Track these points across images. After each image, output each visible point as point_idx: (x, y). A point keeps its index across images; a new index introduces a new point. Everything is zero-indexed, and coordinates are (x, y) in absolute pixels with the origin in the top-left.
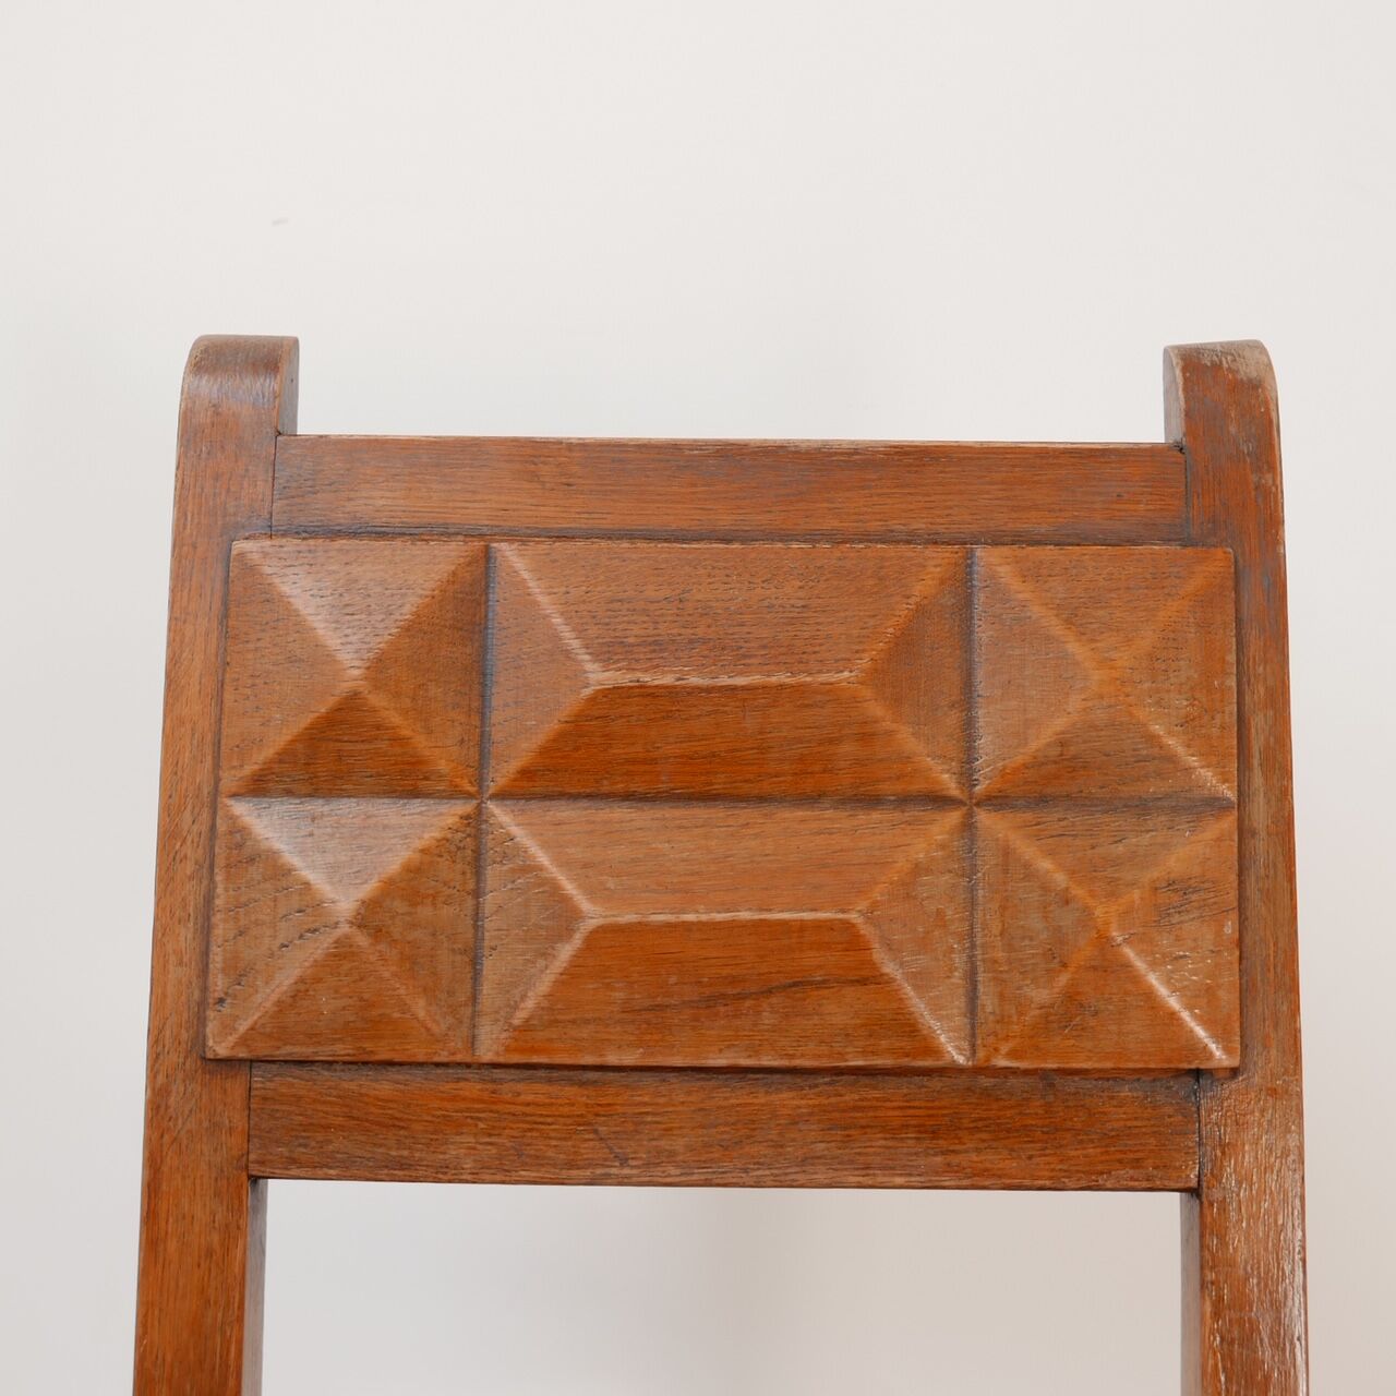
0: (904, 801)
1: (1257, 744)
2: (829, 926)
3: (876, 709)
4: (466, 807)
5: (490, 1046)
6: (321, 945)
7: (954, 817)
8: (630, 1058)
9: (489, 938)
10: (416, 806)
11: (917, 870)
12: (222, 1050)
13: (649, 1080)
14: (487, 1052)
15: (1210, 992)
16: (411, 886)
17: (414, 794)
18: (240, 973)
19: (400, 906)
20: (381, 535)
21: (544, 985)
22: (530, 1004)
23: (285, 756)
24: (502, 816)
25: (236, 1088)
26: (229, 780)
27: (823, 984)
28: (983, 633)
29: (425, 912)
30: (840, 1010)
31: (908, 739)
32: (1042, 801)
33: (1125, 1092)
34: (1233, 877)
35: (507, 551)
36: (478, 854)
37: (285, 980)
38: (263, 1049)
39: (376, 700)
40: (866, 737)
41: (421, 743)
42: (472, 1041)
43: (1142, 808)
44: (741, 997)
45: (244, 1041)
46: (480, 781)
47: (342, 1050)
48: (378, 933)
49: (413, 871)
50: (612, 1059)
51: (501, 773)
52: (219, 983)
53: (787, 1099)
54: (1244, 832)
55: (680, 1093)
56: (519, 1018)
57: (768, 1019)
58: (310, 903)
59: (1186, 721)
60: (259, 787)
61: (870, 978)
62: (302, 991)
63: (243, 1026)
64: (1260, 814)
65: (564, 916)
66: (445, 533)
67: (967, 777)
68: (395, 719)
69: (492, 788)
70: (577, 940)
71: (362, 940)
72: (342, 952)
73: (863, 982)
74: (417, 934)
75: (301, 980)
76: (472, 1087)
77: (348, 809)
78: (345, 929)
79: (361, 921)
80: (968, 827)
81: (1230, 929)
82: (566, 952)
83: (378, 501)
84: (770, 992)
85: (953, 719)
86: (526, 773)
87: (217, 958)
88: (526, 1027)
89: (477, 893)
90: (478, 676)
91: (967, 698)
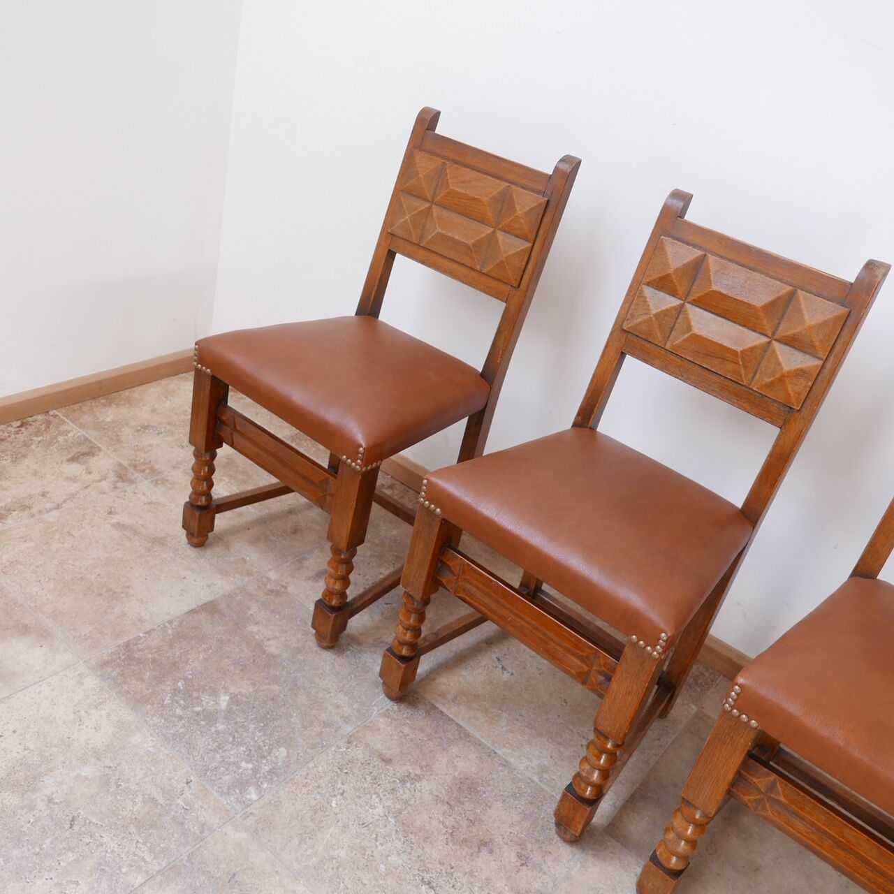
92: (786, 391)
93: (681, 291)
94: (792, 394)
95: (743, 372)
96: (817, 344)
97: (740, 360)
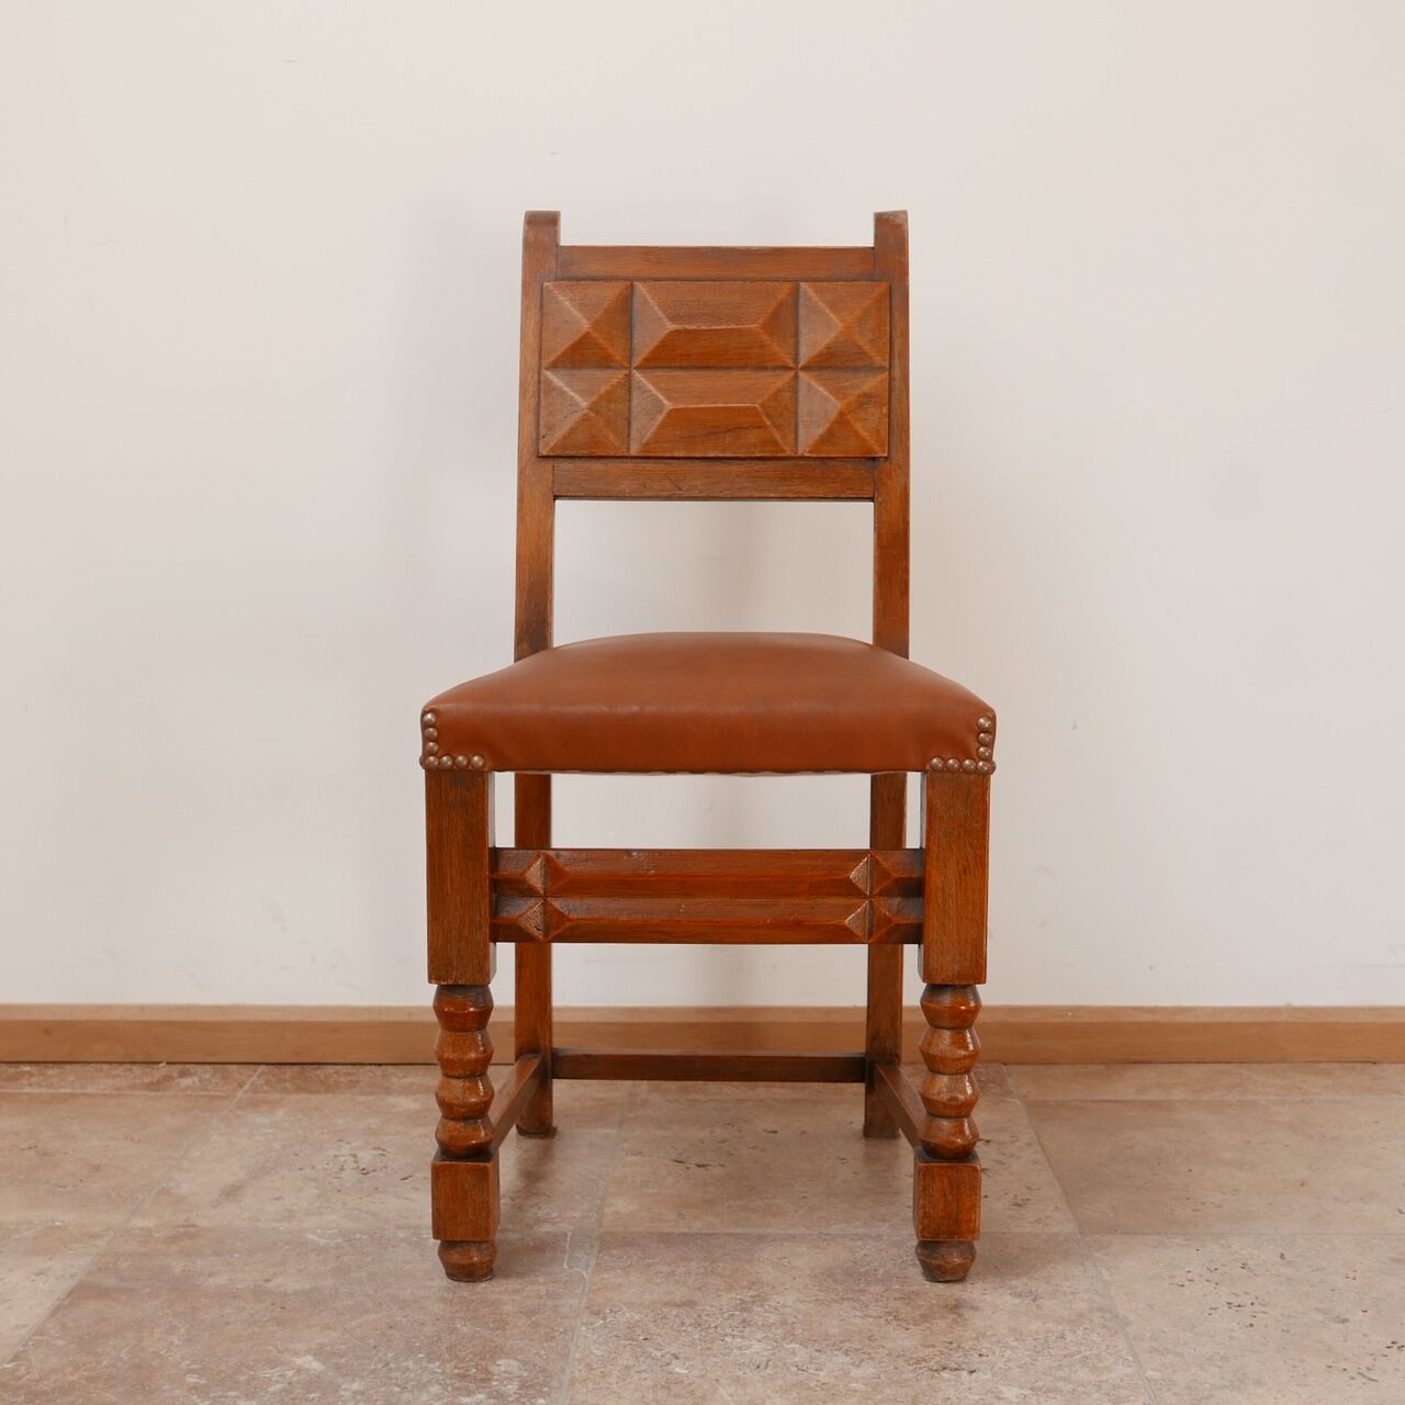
0: (775, 368)
1: (897, 349)
2: (749, 408)
3: (764, 337)
4: (627, 372)
5: (634, 450)
6: (576, 417)
7: (792, 374)
8: (682, 454)
9: (634, 414)
10: (609, 371)
11: (779, 391)
12: (545, 453)
13: (689, 462)
14: (633, 452)
15: (878, 431)
16: (609, 397)
17: (608, 367)
18: (551, 427)
19: (604, 404)
20: (595, 279)
21: (653, 429)
22: (649, 435)
23: (564, 354)
24: (637, 375)
25: (549, 465)
26: (545, 363)
27: (746, 429)
28: (802, 311)
29: (613, 406)
30: (753, 437)
31: (776, 348)
32: (821, 368)
33: (849, 466)
34: (887, 393)
35: (639, 286)
36: (630, 388)
37: (566, 427)
38: (558, 453)
39: (595, 335)
40: (762, 347)
41: (611, 350)
42: (628, 449)
43: (855, 370)
44: (720, 433)
45: (551, 449)
46: (630, 363)
47: (585, 452)
48: (597, 412)
49: (608, 392)
50: (676, 454)
51: (637, 360)
52: (543, 431)
53: (735, 468)
54: (891, 379)
55: (698, 465)
56: (645, 440)
57: (728, 440)
58: (574, 404)
59: (871, 341)
60: (554, 366)
61: (762, 427)
62: (572, 431)
63: (552, 444)
64: (897, 373)
65: (660, 406)
66: (617, 279)
67: (796, 360)
68: (602, 341)
69: (634, 365)
70: (664, 414)
71: (592, 415)
72: (585, 419)
73: (759, 427)
74: (610, 413)
75: (571, 429)
76: (629, 465)
77: (587, 373)
78: (586, 411)
79: (591, 408)
80: (796, 377)
81: (885, 410)
82: (660, 418)
83: (594, 268)
84: (729, 431)
85: (792, 340)
86: (646, 360)
87: (542, 422)
88: (647, 444)
89: (630, 401)
90: (629, 328)
91: (796, 334)
92: (857, 434)
93: (617, 354)
94: (864, 434)
95: (777, 436)
96: (867, 348)
97: (765, 419)
